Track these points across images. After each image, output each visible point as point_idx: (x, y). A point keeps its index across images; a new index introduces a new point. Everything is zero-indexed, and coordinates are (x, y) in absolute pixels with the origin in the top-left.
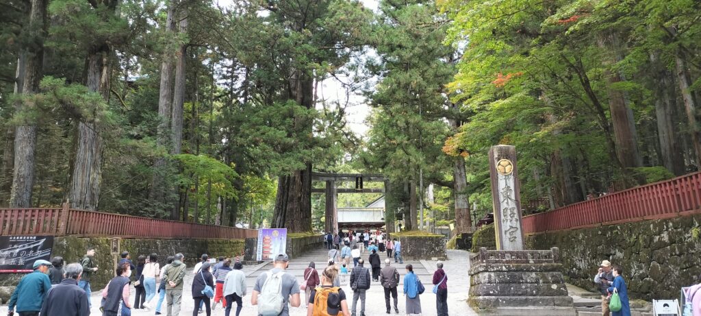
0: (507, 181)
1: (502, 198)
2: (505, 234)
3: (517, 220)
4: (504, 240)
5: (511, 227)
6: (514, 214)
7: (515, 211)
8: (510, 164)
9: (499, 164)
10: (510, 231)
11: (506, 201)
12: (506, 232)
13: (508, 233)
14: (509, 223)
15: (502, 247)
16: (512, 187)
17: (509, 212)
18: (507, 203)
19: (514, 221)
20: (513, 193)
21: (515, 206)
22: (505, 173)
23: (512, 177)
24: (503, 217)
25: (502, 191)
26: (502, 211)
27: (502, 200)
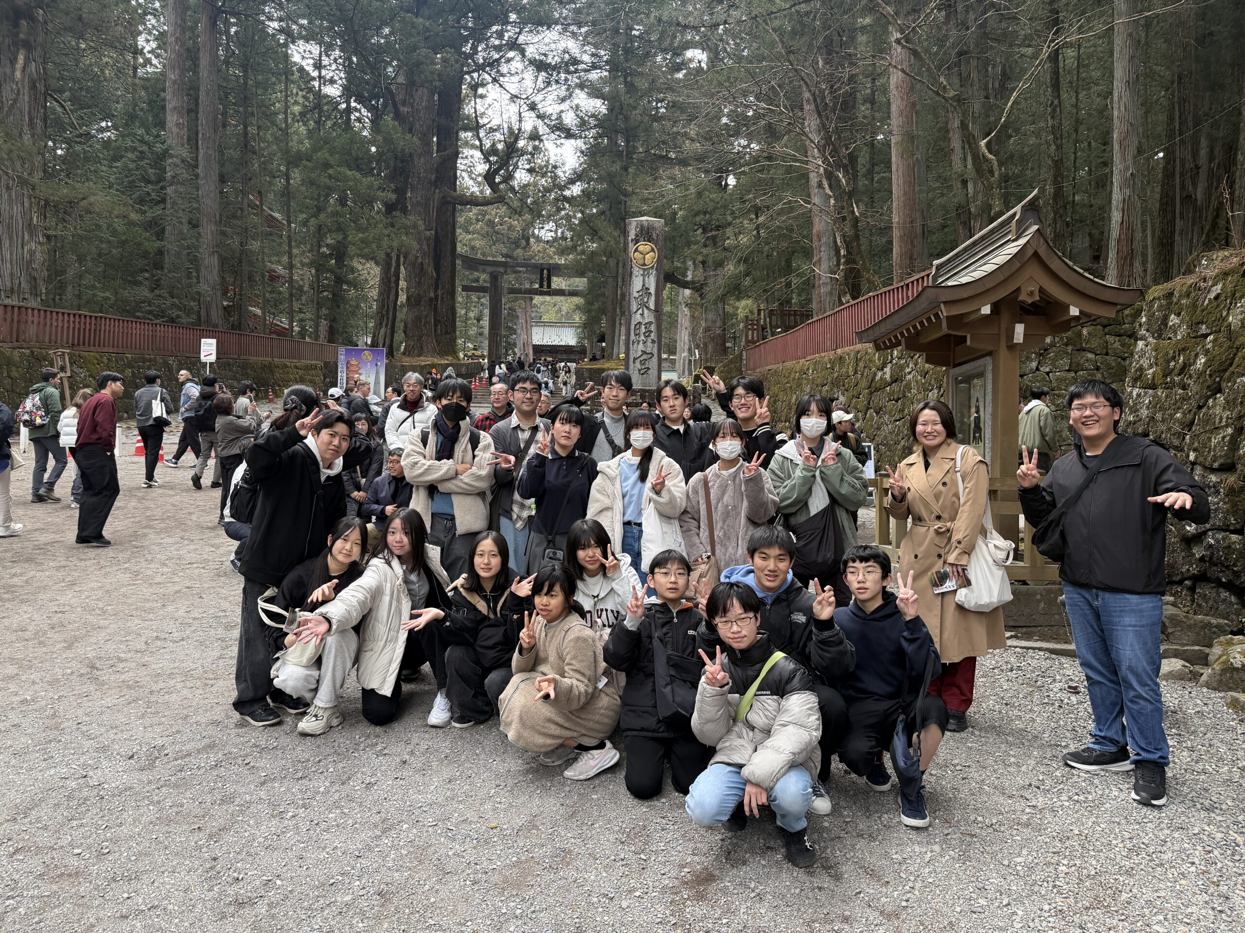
0: (646, 278)
1: (634, 307)
3: (653, 341)
5: (644, 352)
6: (651, 332)
7: (653, 328)
8: (653, 250)
9: (636, 250)
11: (640, 311)
12: (635, 359)
13: (638, 362)
14: (641, 347)
16: (652, 290)
17: (643, 329)
18: (642, 315)
19: (649, 344)
20: (653, 298)
21: (653, 320)
22: (644, 265)
23: (654, 272)
24: (633, 337)
25: (636, 295)
26: (633, 327)
27: (635, 310)
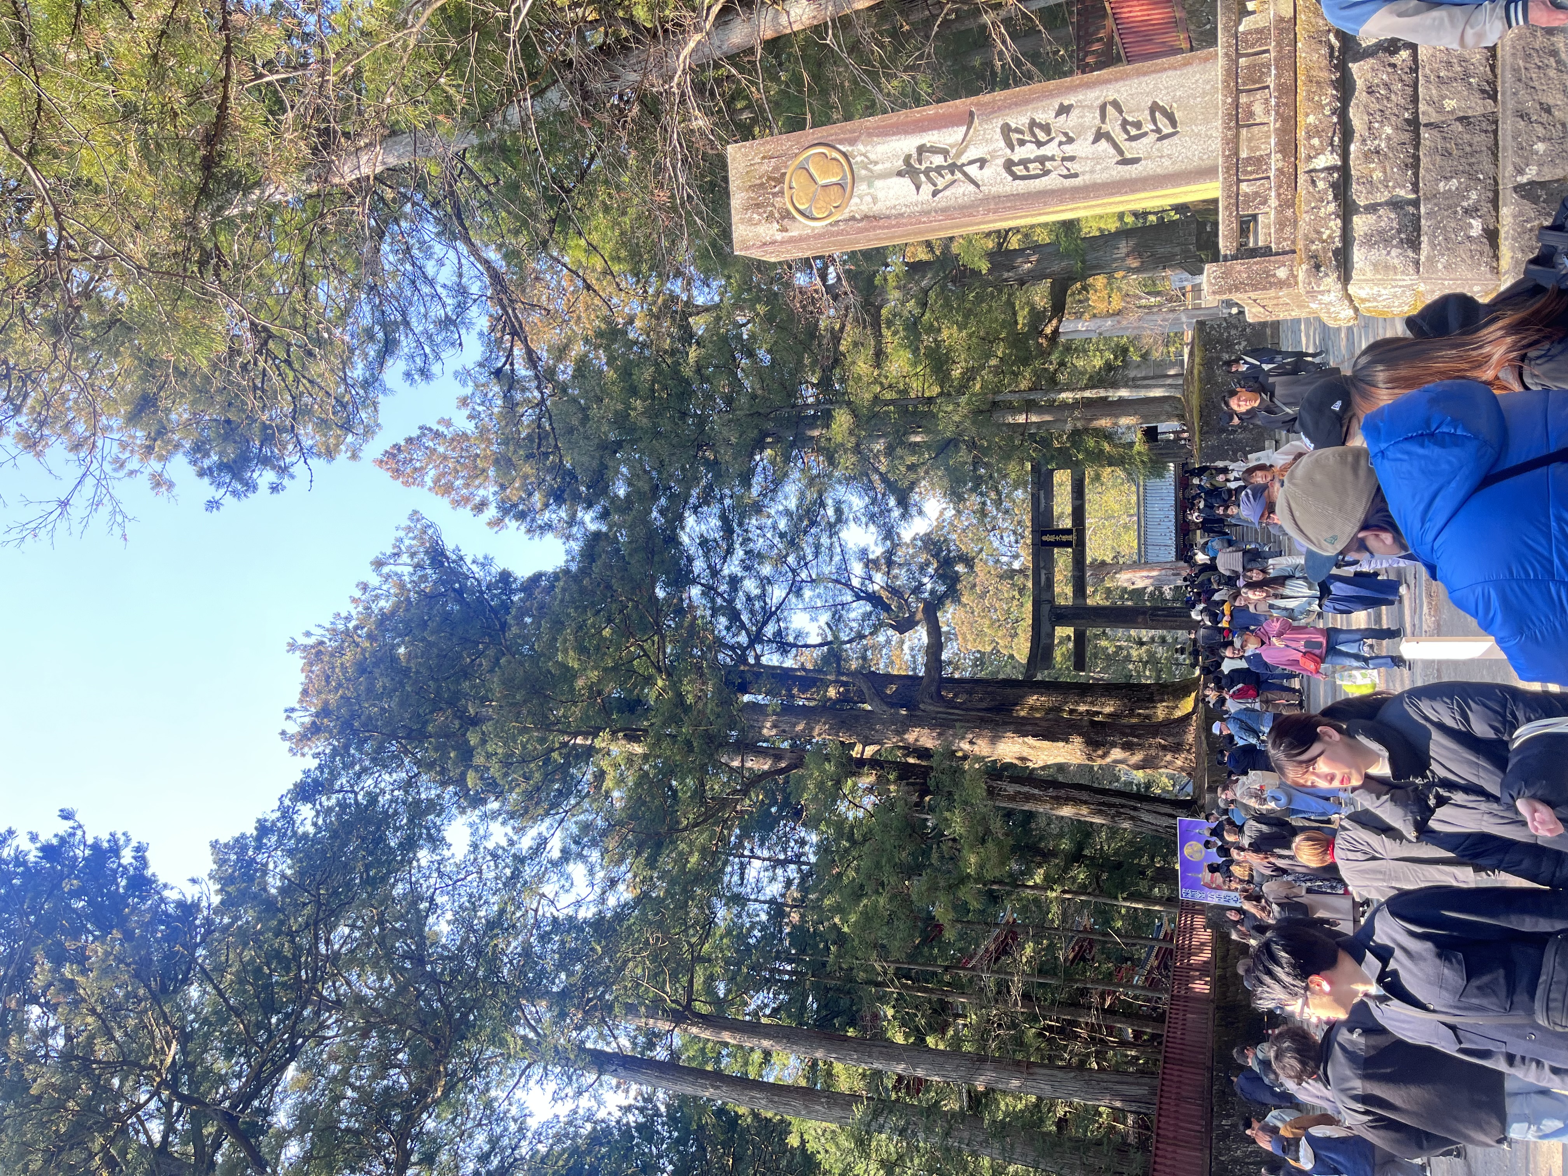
0: (879, 168)
1: (962, 191)
2: (1135, 161)
3: (1064, 110)
4: (1167, 166)
5: (1101, 133)
6: (1033, 124)
7: (1019, 120)
8: (804, 167)
9: (807, 213)
10: (1120, 137)
11: (973, 170)
12: (1126, 160)
13: (1132, 150)
14: (1082, 147)
15: (1205, 173)
16: (908, 144)
17: (1029, 151)
18: (982, 162)
19: (1071, 122)
20: (931, 138)
21: (996, 121)
22: (842, 183)
23: (861, 147)
24: (1053, 181)
25: (927, 191)
26: (1021, 186)
27: (972, 188)
